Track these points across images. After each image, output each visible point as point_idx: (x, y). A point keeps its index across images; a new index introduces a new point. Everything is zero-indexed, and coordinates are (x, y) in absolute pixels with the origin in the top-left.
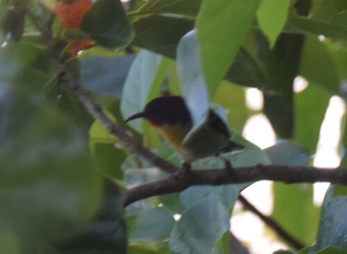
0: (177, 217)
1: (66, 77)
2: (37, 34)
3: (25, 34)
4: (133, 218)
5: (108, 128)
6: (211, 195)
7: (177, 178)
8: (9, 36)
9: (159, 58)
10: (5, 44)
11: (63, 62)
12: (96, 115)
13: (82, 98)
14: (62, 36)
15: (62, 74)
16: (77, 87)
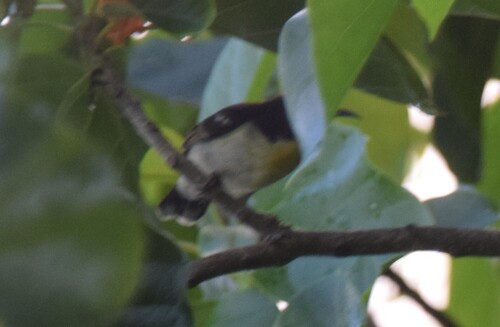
0: (282, 305)
1: (103, 78)
2: (60, 6)
3: (39, 7)
4: (212, 304)
5: (169, 160)
6: (338, 272)
7: (277, 243)
8: (13, 9)
9: (260, 53)
10: (6, 21)
11: (99, 52)
12: (150, 139)
13: (128, 111)
14: (99, 11)
15: (98, 72)
16: (120, 94)
